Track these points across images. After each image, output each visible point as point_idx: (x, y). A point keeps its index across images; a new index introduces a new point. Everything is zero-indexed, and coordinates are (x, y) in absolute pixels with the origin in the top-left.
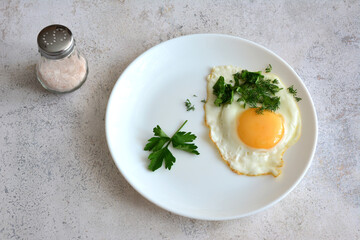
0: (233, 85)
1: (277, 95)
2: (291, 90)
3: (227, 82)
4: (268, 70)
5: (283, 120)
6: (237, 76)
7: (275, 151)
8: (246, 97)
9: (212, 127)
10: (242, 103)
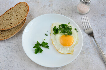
0: (59, 28)
1: (71, 31)
2: (75, 29)
3: (57, 27)
4: (69, 24)
5: (73, 38)
6: (60, 26)
7: (71, 47)
8: (63, 31)
9: (53, 40)
10: (61, 33)
